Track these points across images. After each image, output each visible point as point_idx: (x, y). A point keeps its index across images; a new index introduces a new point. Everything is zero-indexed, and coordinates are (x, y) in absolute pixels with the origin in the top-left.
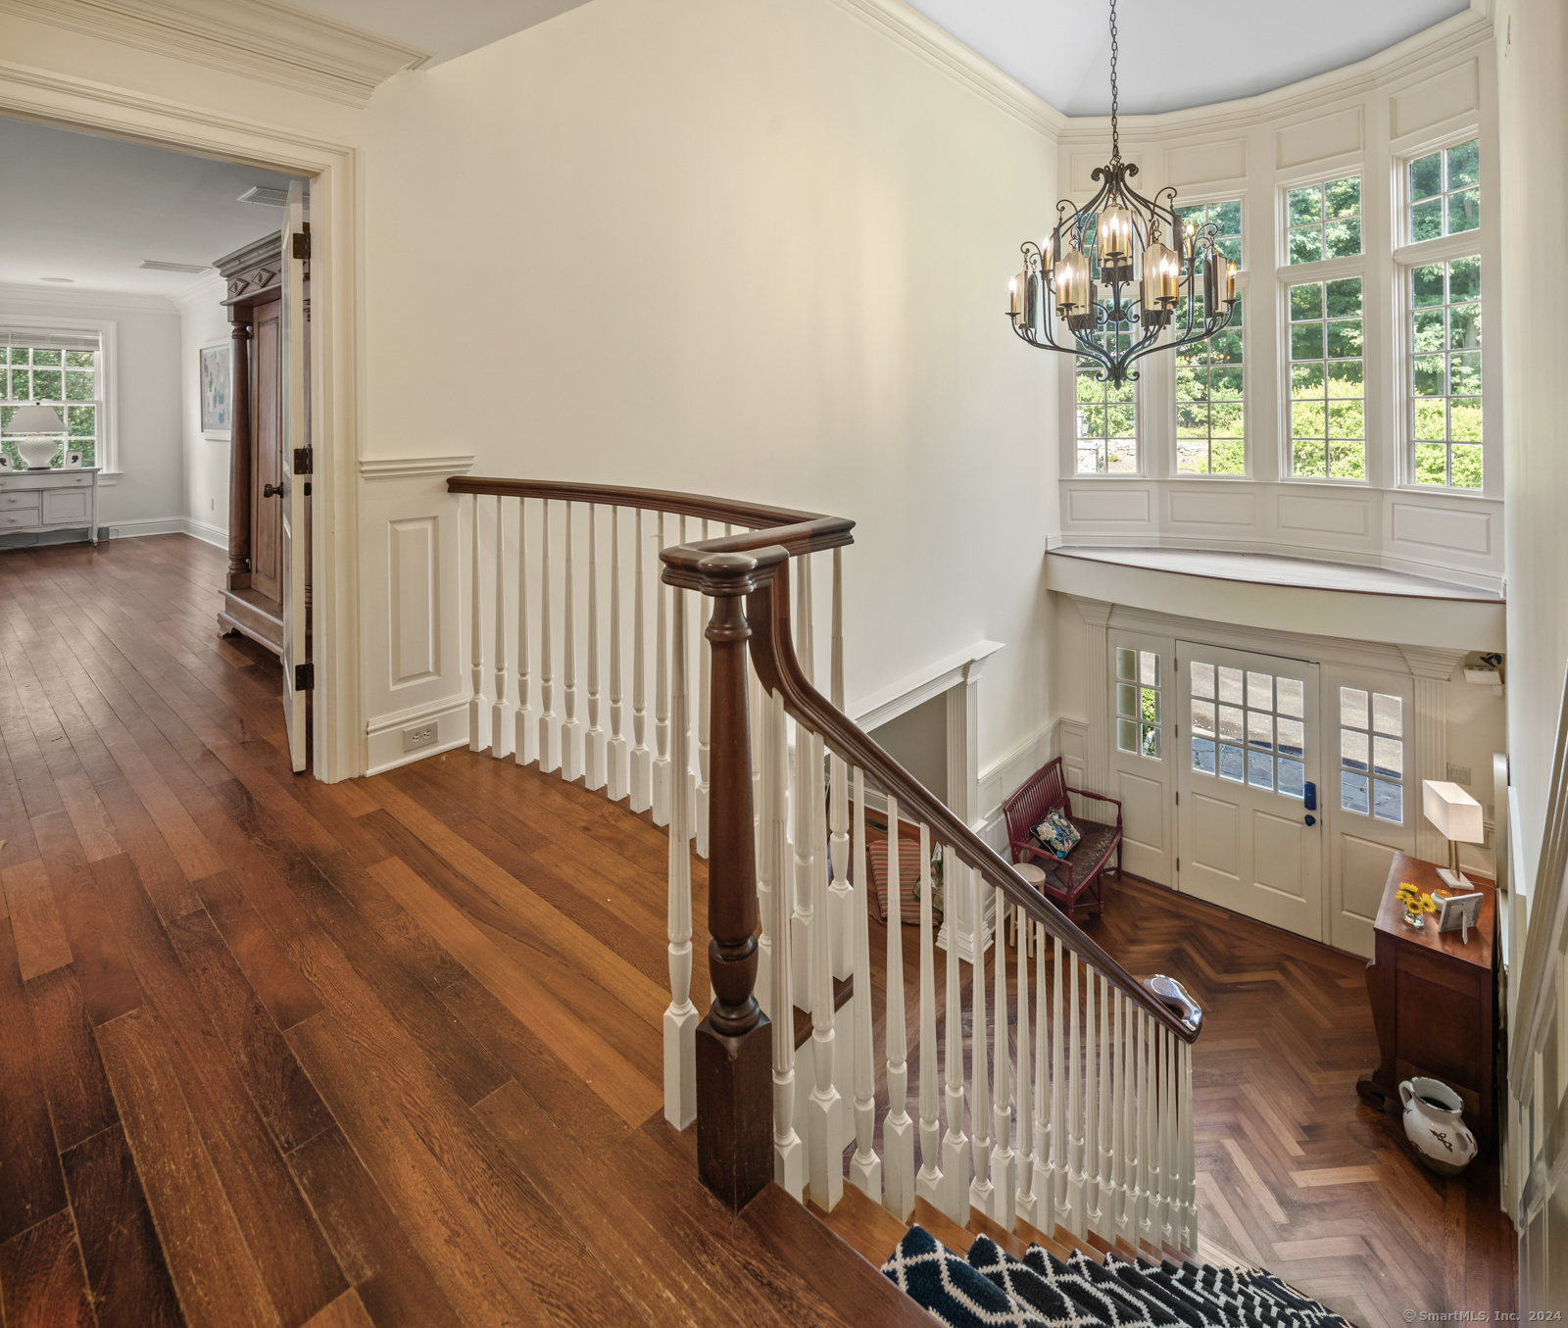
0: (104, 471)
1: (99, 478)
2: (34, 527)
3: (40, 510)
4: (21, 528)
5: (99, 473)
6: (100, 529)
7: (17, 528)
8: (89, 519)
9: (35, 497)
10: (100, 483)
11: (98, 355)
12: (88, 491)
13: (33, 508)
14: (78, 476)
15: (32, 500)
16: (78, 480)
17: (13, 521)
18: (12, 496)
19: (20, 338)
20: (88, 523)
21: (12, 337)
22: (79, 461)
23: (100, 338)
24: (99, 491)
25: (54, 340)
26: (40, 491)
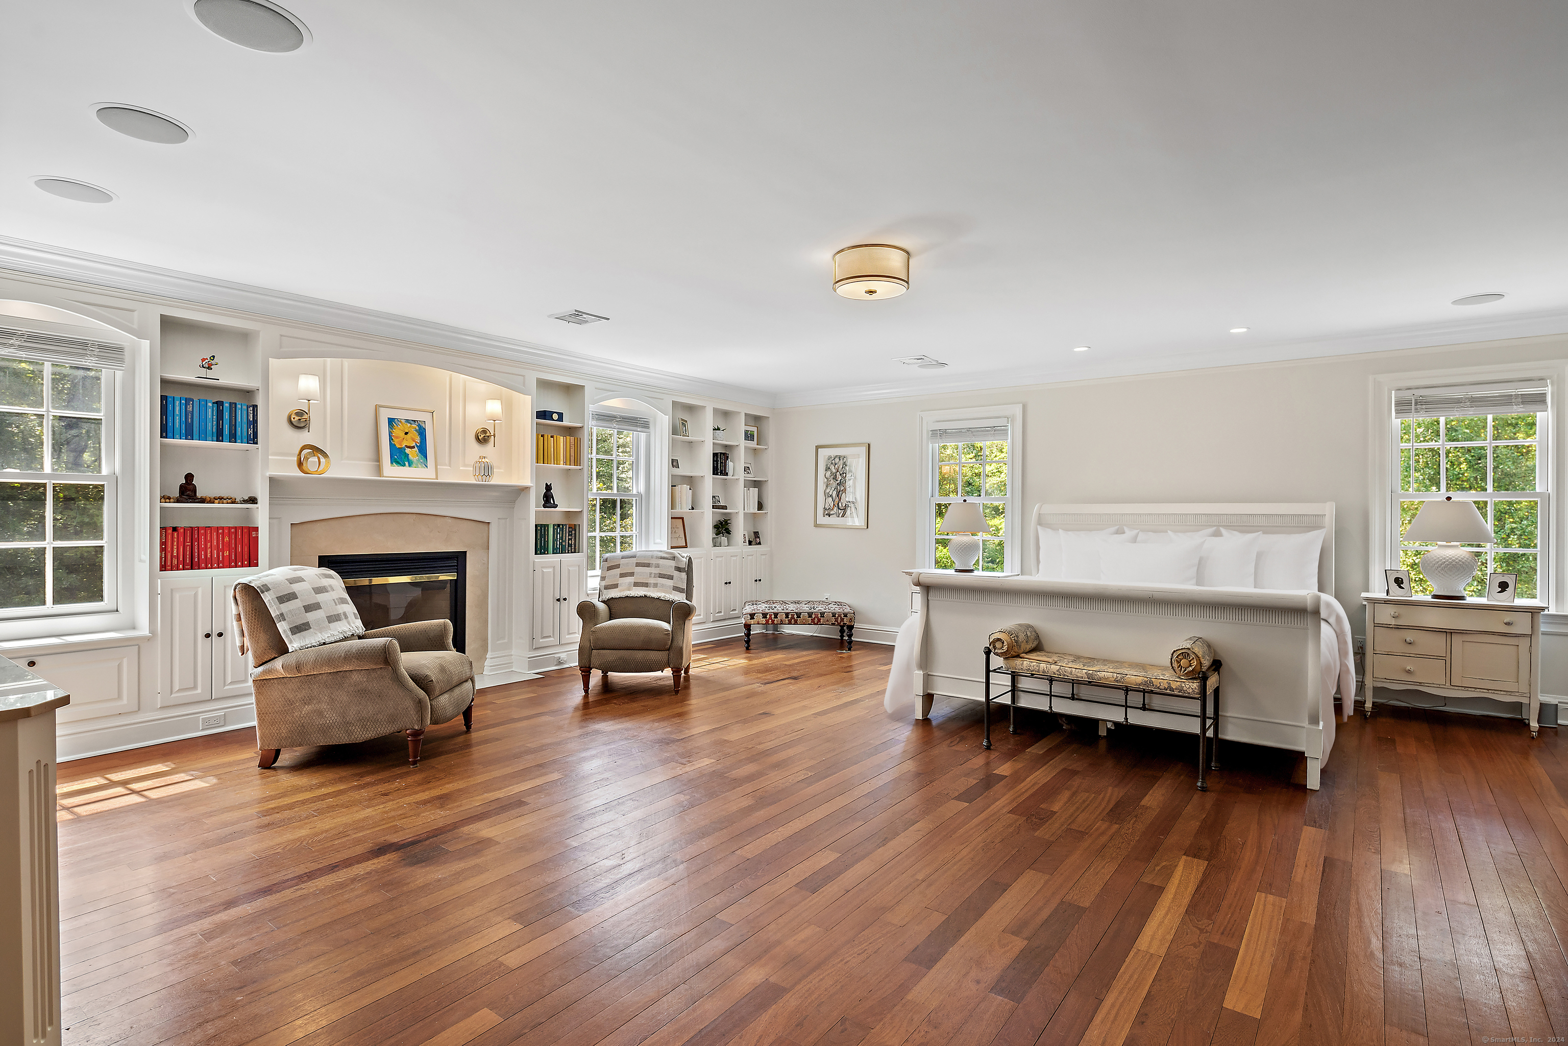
0: (1552, 611)
1: (1541, 620)
2: (1439, 687)
3: (1447, 661)
4: (1420, 684)
5: (1546, 612)
6: (1542, 705)
7: (1415, 683)
8: (1524, 688)
9: (1441, 640)
10: (1543, 628)
11: (1544, 418)
12: (1524, 643)
13: (1438, 658)
14: (1508, 617)
15: (1437, 644)
16: (1508, 624)
17: (1409, 672)
18: (1410, 636)
19: (1427, 403)
20: (1522, 695)
21: (1416, 404)
22: (1510, 590)
23: (1549, 390)
24: (1541, 642)
25: (1475, 401)
26: (1449, 633)
